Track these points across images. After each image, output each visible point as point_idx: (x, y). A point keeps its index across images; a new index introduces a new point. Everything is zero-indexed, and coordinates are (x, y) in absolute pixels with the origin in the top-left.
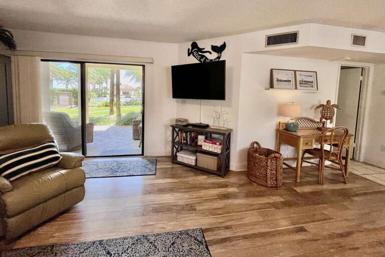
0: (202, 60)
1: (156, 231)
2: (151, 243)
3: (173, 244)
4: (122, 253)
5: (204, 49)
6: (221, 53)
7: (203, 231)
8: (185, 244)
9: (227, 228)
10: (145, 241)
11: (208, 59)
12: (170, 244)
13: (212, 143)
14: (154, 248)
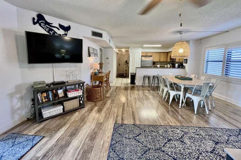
0: (52, 33)
1: (109, 140)
2: (116, 143)
3: (120, 134)
4: (119, 157)
5: (52, 24)
6: (67, 32)
7: (116, 123)
8: (121, 130)
9: (117, 117)
10: (114, 145)
11: (57, 33)
12: (119, 135)
13: (75, 91)
14: (120, 142)
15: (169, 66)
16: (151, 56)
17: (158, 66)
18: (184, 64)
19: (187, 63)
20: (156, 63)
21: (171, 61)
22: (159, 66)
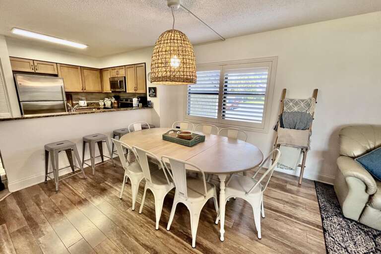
15: (108, 103)
16: (56, 76)
17: (83, 103)
18: (149, 99)
19: (155, 96)
20: (74, 97)
21: (112, 92)
22: (86, 105)
